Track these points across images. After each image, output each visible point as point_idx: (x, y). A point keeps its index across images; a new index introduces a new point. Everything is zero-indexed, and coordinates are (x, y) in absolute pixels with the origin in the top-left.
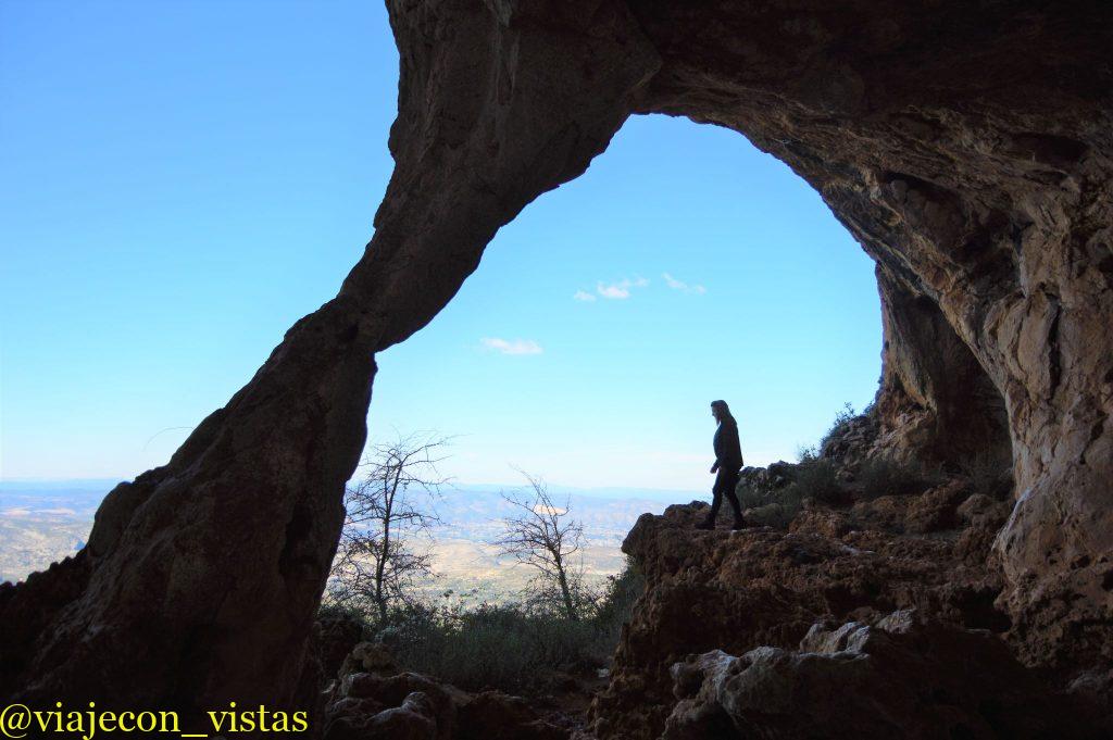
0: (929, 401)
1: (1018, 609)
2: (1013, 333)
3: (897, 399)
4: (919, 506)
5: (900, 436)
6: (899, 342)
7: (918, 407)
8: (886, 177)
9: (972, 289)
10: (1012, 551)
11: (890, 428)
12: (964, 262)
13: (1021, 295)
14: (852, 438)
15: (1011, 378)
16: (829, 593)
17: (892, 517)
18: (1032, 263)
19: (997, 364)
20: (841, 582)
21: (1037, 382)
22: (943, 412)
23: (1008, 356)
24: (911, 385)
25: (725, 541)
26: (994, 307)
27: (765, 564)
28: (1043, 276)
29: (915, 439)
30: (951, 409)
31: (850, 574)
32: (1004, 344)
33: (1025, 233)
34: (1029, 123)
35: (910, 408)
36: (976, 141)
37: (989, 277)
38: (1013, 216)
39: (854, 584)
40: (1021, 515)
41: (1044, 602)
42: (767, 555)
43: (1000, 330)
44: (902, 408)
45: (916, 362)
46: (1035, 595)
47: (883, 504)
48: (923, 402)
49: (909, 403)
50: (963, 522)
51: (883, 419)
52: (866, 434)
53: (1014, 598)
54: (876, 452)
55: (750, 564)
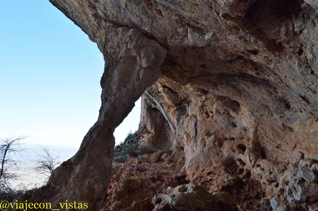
0: (153, 131)
1: (192, 180)
2: (187, 123)
3: (144, 130)
4: (153, 157)
5: (146, 139)
6: (147, 117)
7: (150, 132)
8: (164, 87)
9: (177, 112)
10: (189, 168)
11: (143, 137)
12: (176, 106)
13: (188, 115)
14: (134, 139)
15: (185, 132)
16: (151, 179)
17: (148, 159)
18: (192, 110)
19: (182, 129)
20: (153, 176)
21: (192, 134)
22: (155, 134)
23: (186, 128)
24: (149, 127)
25: (121, 167)
26: (182, 117)
27: (133, 172)
28: (194, 113)
29: (149, 140)
30: (157, 133)
31: (154, 174)
32: (185, 125)
33: (190, 104)
34: (202, 87)
35: (148, 133)
36: (190, 87)
37: (181, 110)
38: (188, 99)
39: (156, 176)
40: (191, 161)
41: (197, 178)
42: (133, 170)
43: (184, 122)
44: (146, 132)
45: (151, 122)
46: (195, 177)
47: (145, 156)
48: (151, 131)
49: (147, 131)
50: (163, 160)
51: (141, 135)
52: (137, 138)
53: (190, 178)
54: (140, 143)
55: (130, 173)
